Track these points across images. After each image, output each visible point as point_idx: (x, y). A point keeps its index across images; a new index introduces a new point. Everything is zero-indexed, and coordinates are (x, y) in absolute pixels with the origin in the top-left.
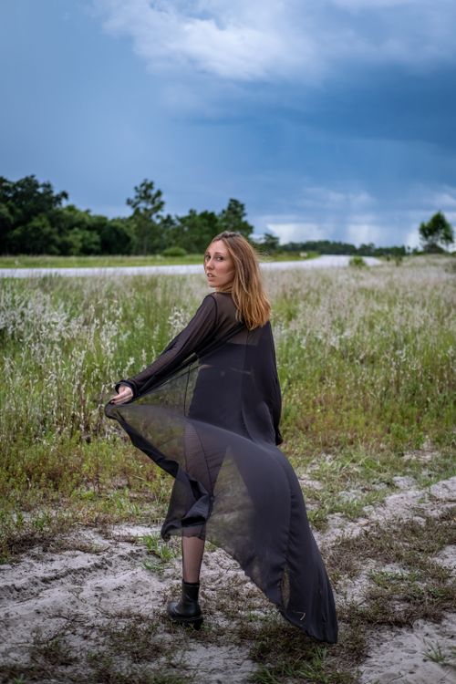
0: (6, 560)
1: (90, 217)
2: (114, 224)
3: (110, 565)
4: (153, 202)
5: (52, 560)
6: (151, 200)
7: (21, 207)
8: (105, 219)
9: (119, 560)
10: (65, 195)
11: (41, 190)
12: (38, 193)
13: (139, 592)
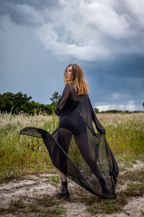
0: (4, 182)
1: (39, 104)
2: (46, 107)
3: (39, 184)
4: (58, 99)
5: (19, 182)
6: (58, 98)
7: (17, 102)
8: (44, 105)
9: (42, 182)
10: (31, 98)
11: (23, 96)
12: (23, 97)
13: (49, 191)
